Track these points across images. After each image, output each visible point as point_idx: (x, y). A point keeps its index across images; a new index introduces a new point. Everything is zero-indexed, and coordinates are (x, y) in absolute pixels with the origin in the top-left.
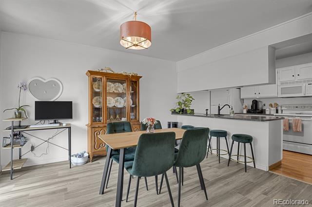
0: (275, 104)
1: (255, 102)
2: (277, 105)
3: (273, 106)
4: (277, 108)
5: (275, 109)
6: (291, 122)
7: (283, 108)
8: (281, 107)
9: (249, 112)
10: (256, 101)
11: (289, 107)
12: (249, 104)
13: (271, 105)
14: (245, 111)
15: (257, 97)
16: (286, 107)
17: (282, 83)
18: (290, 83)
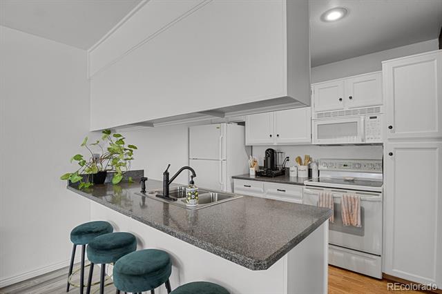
0: (306, 157)
1: (271, 154)
2: (310, 159)
3: (303, 163)
4: (309, 165)
5: (306, 168)
6: (338, 201)
7: (321, 167)
8: (318, 165)
9: (259, 175)
10: (273, 150)
11: (331, 165)
12: (260, 157)
13: (299, 160)
14: (253, 173)
15: (274, 143)
16: (327, 165)
17: (320, 115)
18: (335, 114)
